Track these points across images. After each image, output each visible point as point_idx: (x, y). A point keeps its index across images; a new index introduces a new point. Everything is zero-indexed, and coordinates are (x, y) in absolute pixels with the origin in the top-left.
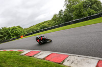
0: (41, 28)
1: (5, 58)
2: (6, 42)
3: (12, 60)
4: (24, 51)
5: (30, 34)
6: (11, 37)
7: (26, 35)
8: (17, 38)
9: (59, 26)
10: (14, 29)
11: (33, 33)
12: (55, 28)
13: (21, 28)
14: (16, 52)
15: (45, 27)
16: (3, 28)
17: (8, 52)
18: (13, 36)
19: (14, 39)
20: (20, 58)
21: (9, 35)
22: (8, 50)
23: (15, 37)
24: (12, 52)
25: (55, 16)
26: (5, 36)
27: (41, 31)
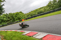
0: (38, 13)
1: (11, 37)
2: (11, 24)
3: (16, 38)
4: (25, 31)
5: (29, 18)
6: (15, 21)
7: (26, 19)
8: (20, 21)
9: (54, 11)
10: (17, 14)
11: (32, 17)
12: (50, 12)
13: (22, 13)
14: (19, 32)
15: (41, 12)
16: (9, 14)
17: (14, 32)
18: (17, 20)
19: (17, 22)
20: (22, 37)
21: (14, 19)
22: (13, 31)
23: (18, 20)
24: (16, 32)
25: (50, 2)
26: (11, 19)
27: (38, 16)
